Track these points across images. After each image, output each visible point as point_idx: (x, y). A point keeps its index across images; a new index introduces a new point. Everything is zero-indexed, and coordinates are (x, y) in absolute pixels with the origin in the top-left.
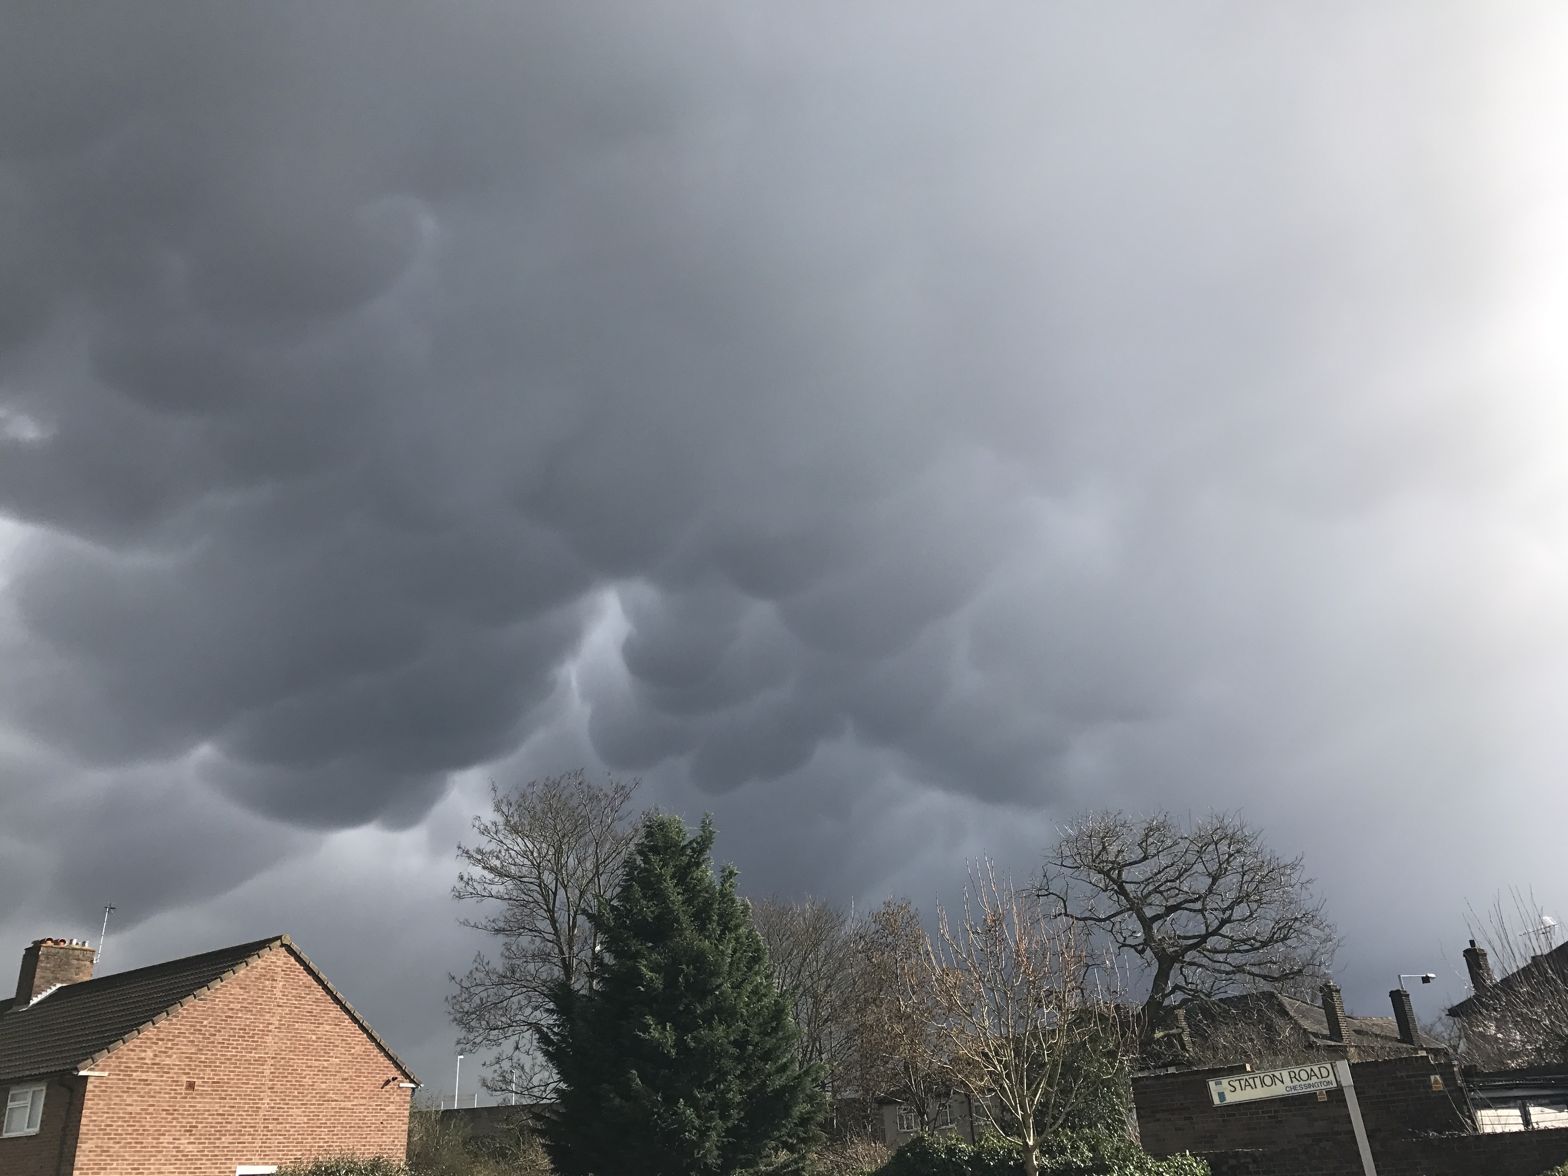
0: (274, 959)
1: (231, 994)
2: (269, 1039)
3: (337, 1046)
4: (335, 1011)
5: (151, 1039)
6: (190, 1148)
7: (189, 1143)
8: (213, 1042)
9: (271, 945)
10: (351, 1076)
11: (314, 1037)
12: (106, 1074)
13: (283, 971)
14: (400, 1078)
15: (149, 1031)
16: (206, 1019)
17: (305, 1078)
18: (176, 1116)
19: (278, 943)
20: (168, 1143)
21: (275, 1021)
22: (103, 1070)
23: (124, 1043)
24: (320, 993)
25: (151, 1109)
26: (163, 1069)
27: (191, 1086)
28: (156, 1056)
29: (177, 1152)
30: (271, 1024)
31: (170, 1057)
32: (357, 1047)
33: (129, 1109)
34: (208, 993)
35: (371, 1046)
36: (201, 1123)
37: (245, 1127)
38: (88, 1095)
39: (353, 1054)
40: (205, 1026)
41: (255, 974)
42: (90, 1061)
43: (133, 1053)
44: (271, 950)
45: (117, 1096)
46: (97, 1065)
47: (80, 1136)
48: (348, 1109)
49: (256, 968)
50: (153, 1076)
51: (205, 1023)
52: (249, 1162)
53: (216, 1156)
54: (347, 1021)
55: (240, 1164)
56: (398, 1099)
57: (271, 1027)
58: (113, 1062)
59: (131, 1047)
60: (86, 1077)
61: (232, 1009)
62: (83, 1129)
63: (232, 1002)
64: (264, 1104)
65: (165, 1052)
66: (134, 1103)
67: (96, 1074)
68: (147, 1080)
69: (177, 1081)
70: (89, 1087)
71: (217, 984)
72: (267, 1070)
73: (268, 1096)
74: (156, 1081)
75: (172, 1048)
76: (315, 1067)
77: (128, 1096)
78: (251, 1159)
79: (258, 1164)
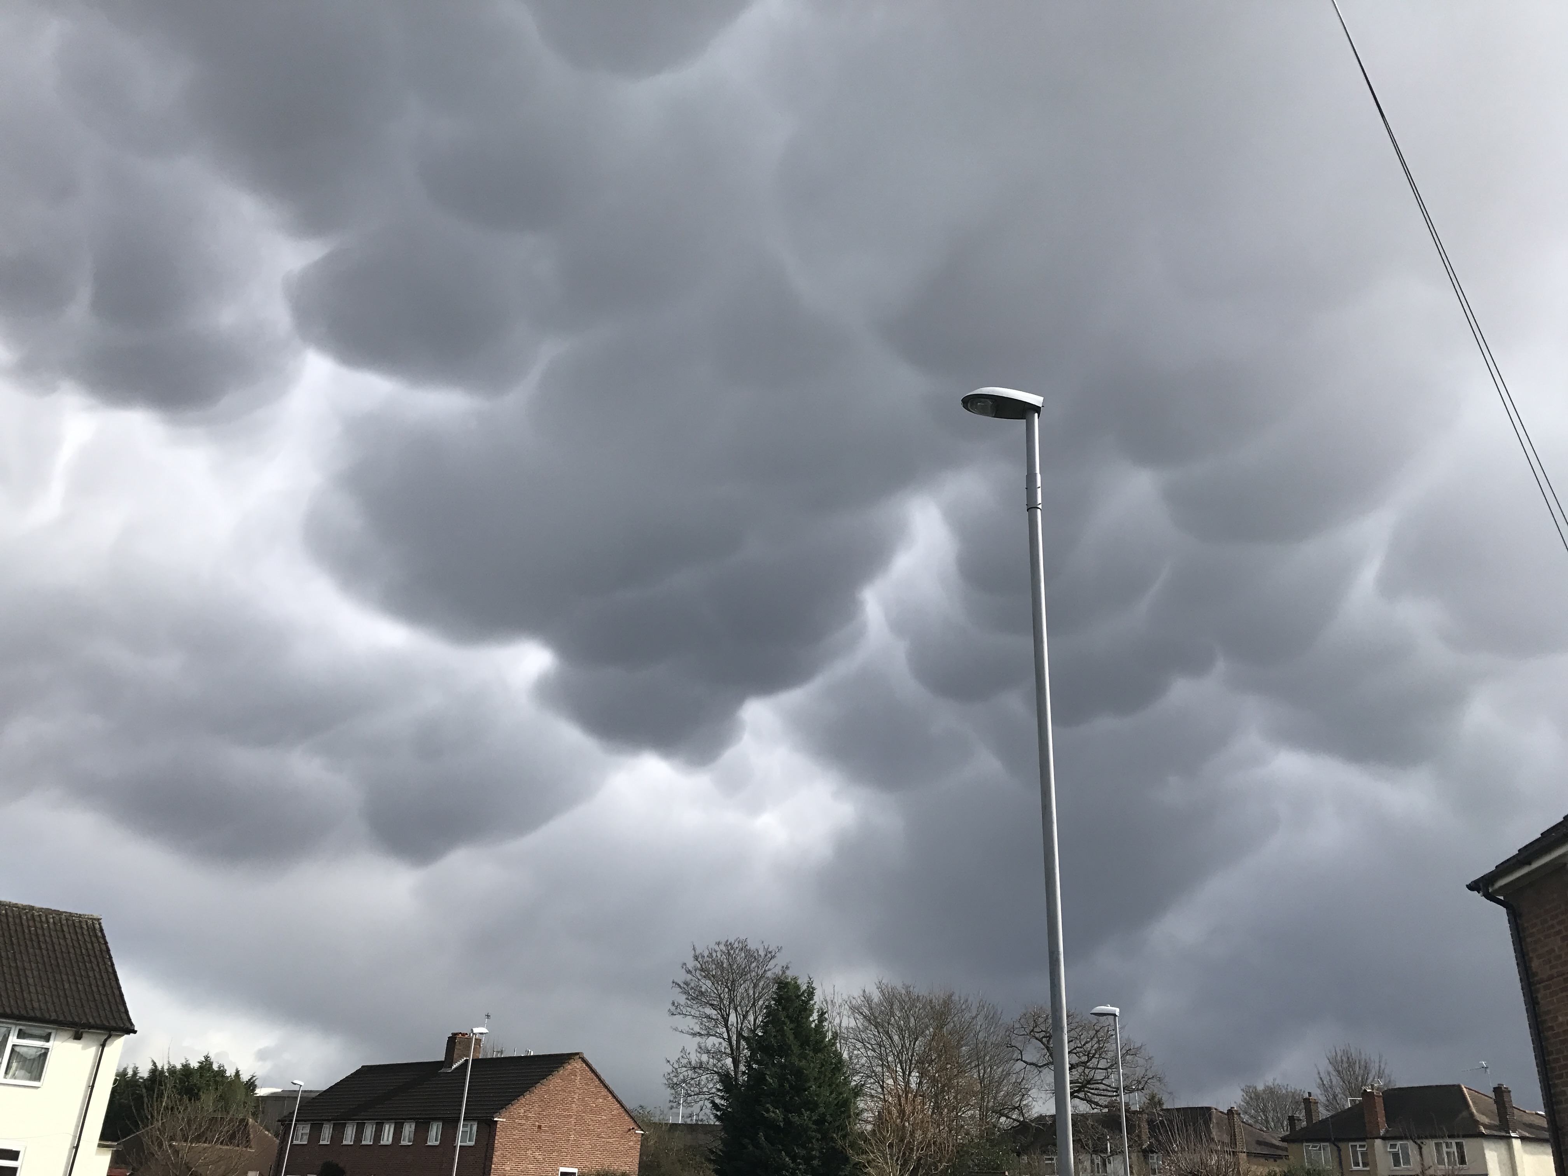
0: (576, 1065)
1: (557, 1083)
2: (574, 1105)
3: (605, 1110)
4: (604, 1092)
5: (523, 1104)
6: (540, 1157)
7: (539, 1155)
8: (549, 1106)
9: (574, 1058)
10: (612, 1126)
11: (594, 1105)
12: (505, 1120)
13: (580, 1071)
14: (636, 1128)
15: (522, 1100)
16: (546, 1095)
17: (590, 1126)
18: (533, 1141)
19: (578, 1056)
20: (531, 1154)
21: (576, 1096)
22: (503, 1118)
23: (512, 1105)
24: (597, 1082)
25: (523, 1138)
26: (527, 1119)
27: (540, 1127)
28: (525, 1112)
29: (534, 1158)
30: (575, 1098)
31: (531, 1113)
32: (615, 1111)
33: (514, 1137)
34: (547, 1082)
35: (622, 1110)
36: (544, 1145)
37: (563, 1149)
38: (498, 1130)
39: (613, 1115)
40: (545, 1098)
41: (566, 1073)
42: (498, 1113)
43: (515, 1110)
44: (574, 1060)
45: (509, 1131)
46: (501, 1116)
47: (495, 1149)
48: (611, 1143)
49: (567, 1069)
50: (524, 1122)
51: (545, 1097)
52: (565, 1166)
53: (551, 1161)
54: (610, 1097)
55: (561, 1166)
56: (635, 1138)
57: (575, 1100)
58: (507, 1114)
59: (515, 1108)
60: (497, 1121)
61: (557, 1090)
62: (496, 1145)
63: (557, 1087)
64: (571, 1138)
65: (529, 1110)
66: (516, 1134)
67: (501, 1120)
68: (521, 1123)
69: (534, 1125)
70: (498, 1126)
71: (550, 1077)
72: (573, 1120)
73: (574, 1134)
74: (525, 1124)
75: (531, 1109)
76: (595, 1120)
77: (514, 1131)
78: (566, 1164)
79: (569, 1167)
